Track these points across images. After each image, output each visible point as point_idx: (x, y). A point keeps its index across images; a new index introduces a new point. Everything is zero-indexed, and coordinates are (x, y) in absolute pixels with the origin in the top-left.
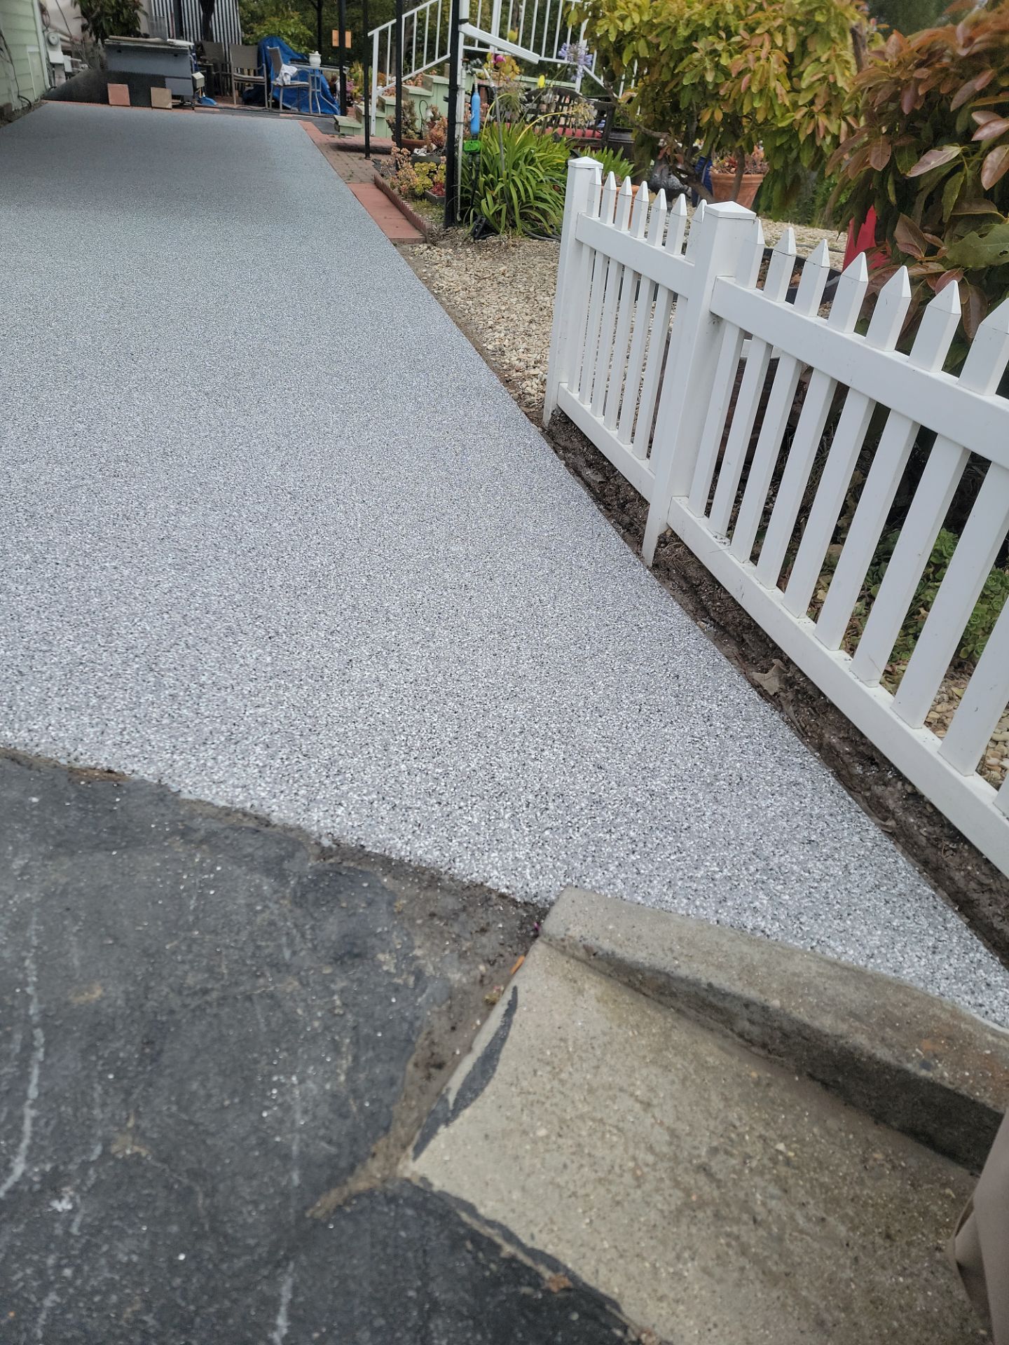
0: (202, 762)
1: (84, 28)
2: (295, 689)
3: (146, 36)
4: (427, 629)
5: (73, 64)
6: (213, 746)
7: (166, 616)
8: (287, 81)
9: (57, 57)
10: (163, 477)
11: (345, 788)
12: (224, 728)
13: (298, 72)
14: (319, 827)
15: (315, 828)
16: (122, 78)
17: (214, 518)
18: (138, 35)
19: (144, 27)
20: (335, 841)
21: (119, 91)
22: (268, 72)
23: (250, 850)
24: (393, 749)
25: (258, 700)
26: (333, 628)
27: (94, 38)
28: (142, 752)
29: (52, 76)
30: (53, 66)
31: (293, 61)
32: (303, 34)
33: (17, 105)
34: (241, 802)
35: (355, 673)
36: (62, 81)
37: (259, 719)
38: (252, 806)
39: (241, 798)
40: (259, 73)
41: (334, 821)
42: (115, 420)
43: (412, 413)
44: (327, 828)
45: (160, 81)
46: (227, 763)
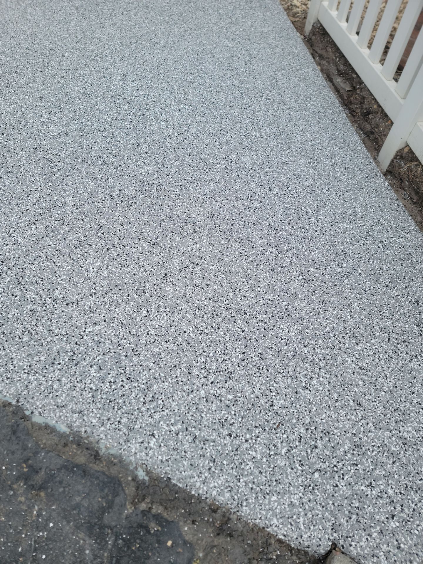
0: (50, 383)
2: (123, 305)
4: (223, 242)
6: (59, 367)
7: (33, 227)
10: (41, 87)
11: (157, 416)
12: (68, 348)
14: (136, 459)
15: (132, 458)
17: (73, 129)
20: (148, 473)
24: (195, 372)
25: (95, 317)
26: (154, 241)
28: (7, 371)
34: (77, 426)
35: (169, 289)
37: (96, 337)
38: (86, 431)
39: (77, 423)
41: (147, 454)
44: (142, 460)
46: (68, 386)
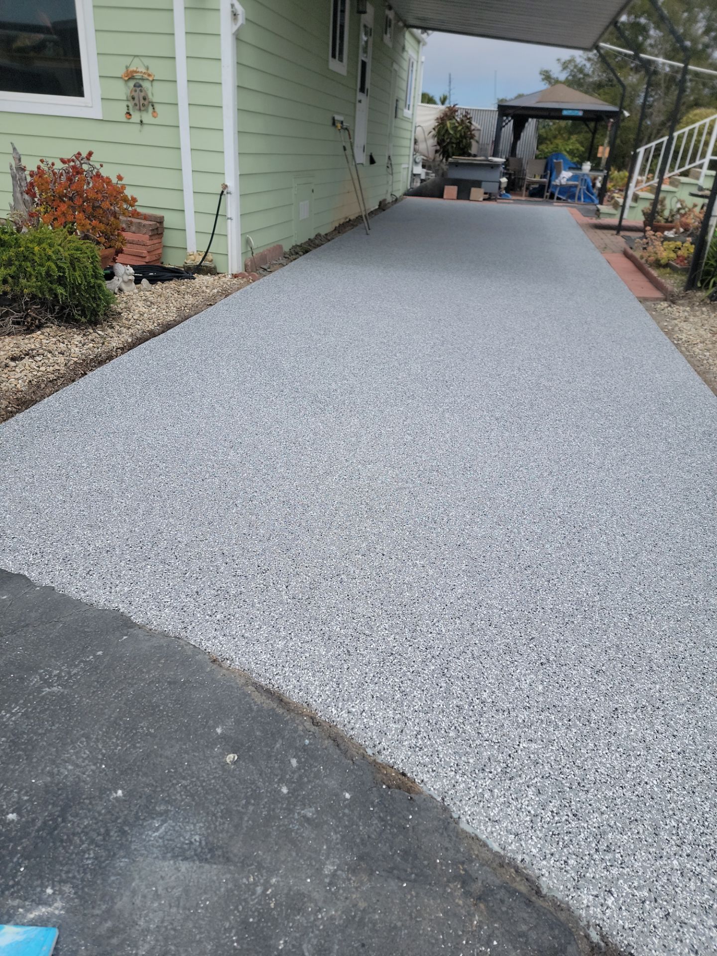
0: (481, 790)
1: (437, 151)
2: (564, 729)
3: (475, 156)
4: (692, 690)
5: (427, 174)
6: (490, 775)
7: (458, 621)
8: (564, 182)
9: (418, 170)
10: (463, 489)
11: (614, 871)
12: (500, 757)
13: (573, 176)
14: (588, 914)
15: (583, 913)
16: (454, 182)
17: (498, 532)
18: (470, 155)
19: (473, 150)
20: (603, 937)
21: (451, 191)
22: (551, 176)
23: (524, 928)
24: (664, 835)
25: (530, 732)
26: (598, 667)
27: (441, 157)
28: (432, 762)
29: (412, 181)
30: (414, 175)
31: (570, 168)
32: (578, 149)
33: (389, 199)
34: (512, 851)
35: (621, 726)
36: (417, 184)
37: (532, 756)
38: (523, 860)
39: (513, 847)
40: (544, 176)
41: (604, 913)
42: (432, 435)
43: (663, 452)
44: (596, 918)
45: (478, 184)
46: (502, 800)
